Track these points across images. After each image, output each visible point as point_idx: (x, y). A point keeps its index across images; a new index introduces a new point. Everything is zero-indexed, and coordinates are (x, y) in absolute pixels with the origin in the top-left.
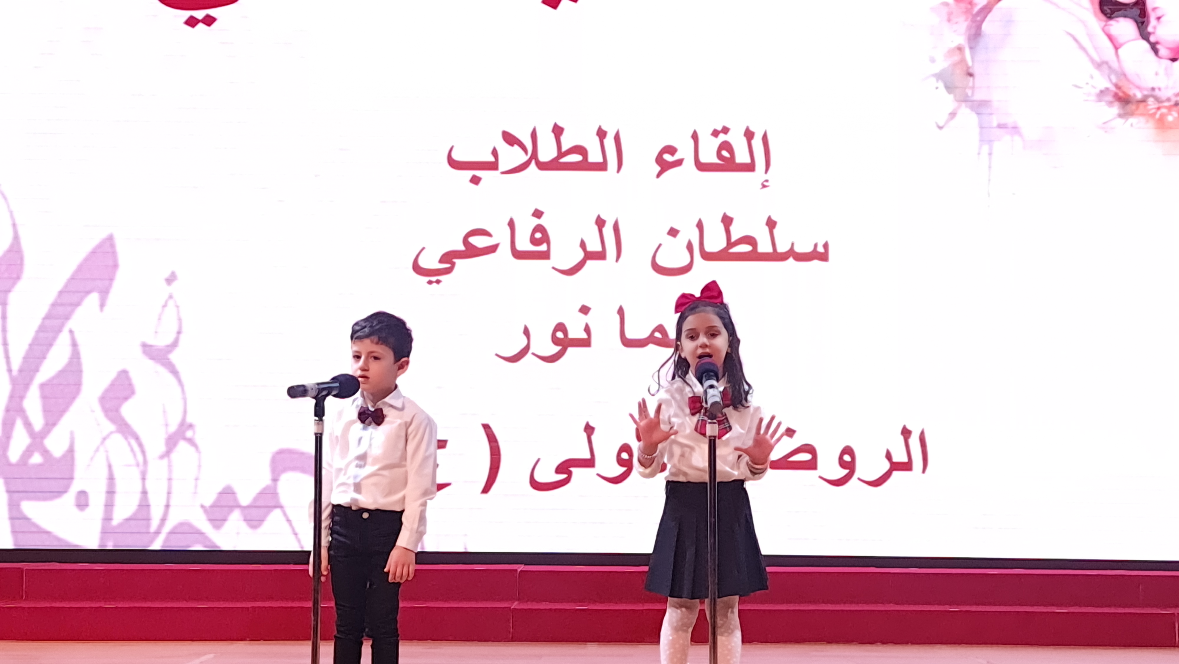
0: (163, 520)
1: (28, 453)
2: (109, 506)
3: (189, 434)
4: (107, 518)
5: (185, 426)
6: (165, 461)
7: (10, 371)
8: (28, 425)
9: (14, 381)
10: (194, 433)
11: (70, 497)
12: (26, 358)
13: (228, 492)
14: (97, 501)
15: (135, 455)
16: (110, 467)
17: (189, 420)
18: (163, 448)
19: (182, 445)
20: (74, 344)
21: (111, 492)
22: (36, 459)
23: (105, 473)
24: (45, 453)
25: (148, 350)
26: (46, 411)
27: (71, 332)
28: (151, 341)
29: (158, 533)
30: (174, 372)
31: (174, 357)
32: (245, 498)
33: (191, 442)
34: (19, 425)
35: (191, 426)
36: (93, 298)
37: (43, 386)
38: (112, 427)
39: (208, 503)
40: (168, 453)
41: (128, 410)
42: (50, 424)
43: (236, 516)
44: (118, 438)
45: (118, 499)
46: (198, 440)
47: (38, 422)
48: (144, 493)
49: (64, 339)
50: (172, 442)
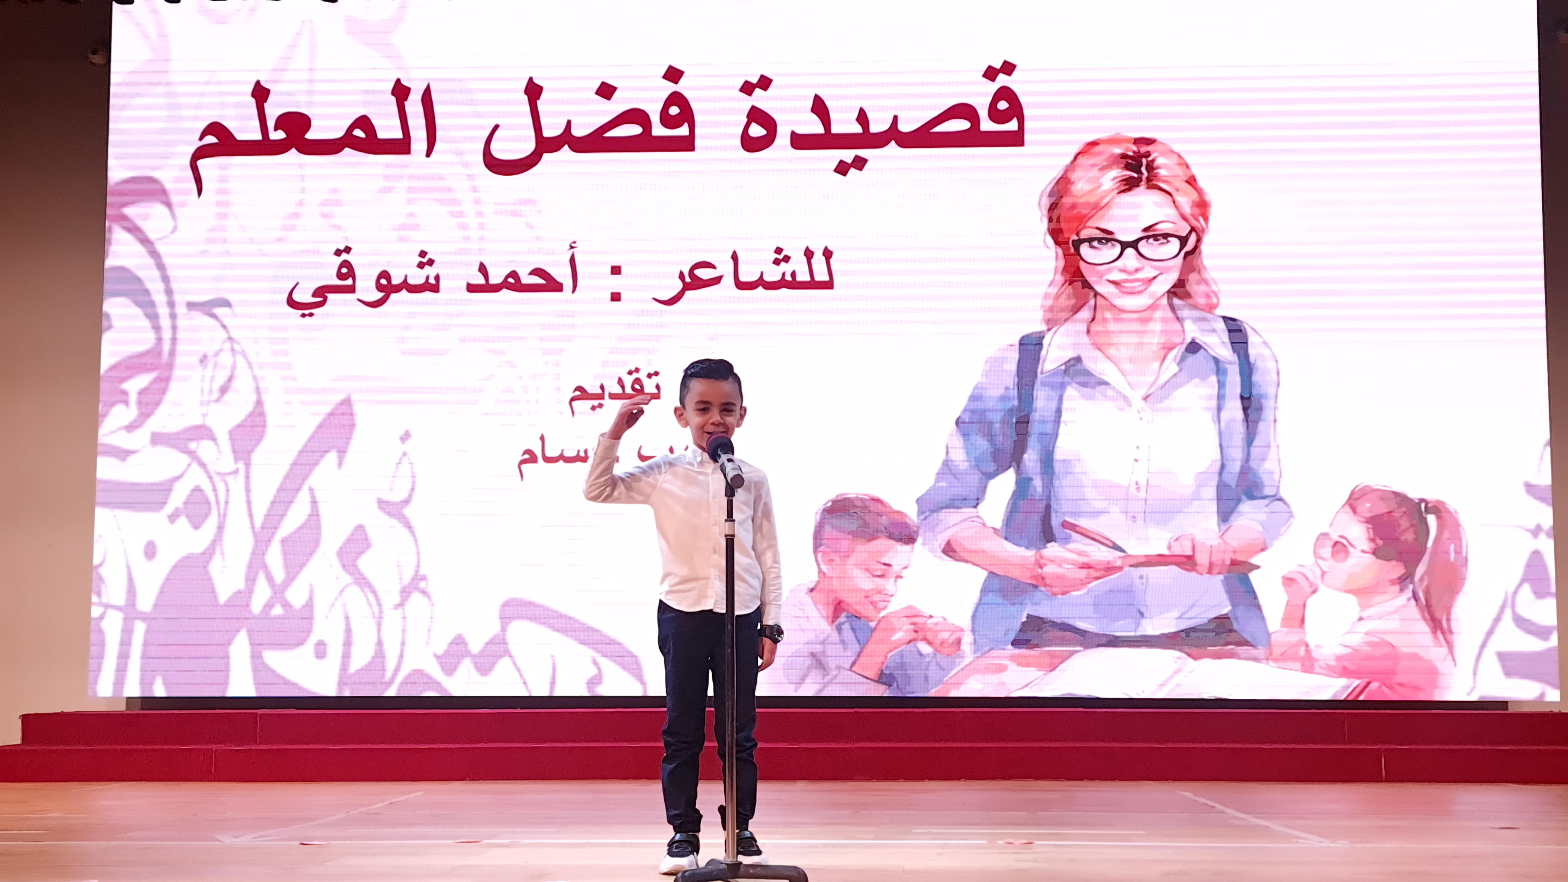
0: (397, 669)
1: (269, 606)
2: (346, 656)
3: (422, 585)
4: (344, 667)
5: (418, 578)
6: (399, 612)
7: (253, 527)
8: (270, 579)
9: (255, 534)
10: (427, 584)
11: (308, 648)
12: (267, 516)
13: (459, 642)
14: (335, 651)
15: (370, 605)
16: (347, 618)
17: (422, 572)
18: (397, 600)
19: (416, 596)
20: (314, 502)
21: (348, 643)
22: (278, 610)
23: (342, 626)
24: (286, 605)
25: (382, 504)
26: (287, 566)
27: (311, 490)
28: (387, 497)
29: (391, 682)
30: (410, 527)
31: (407, 511)
32: (475, 647)
33: (424, 592)
34: (261, 578)
35: (424, 578)
36: (332, 456)
37: (283, 541)
38: (347, 579)
39: (440, 652)
40: (401, 605)
41: (364, 563)
42: (290, 578)
43: (466, 664)
44: (355, 589)
45: (355, 651)
46: (430, 589)
47: (279, 575)
48: (380, 643)
49: (303, 496)
50: (406, 593)
